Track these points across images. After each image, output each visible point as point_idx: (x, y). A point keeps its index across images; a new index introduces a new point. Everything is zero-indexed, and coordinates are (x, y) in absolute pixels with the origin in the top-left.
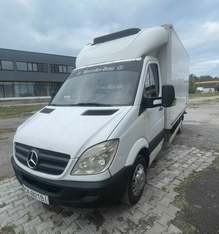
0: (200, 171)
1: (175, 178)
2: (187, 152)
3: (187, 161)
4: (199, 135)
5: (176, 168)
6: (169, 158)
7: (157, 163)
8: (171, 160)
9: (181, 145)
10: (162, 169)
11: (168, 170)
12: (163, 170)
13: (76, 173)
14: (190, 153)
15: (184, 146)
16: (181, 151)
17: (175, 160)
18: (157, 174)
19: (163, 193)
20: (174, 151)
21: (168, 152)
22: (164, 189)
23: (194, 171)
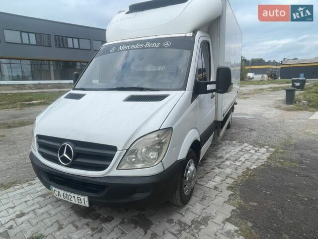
0: (254, 169)
1: (227, 177)
2: (239, 148)
3: (239, 158)
4: (251, 130)
5: (227, 166)
6: (219, 155)
7: (206, 161)
8: (221, 157)
9: (231, 141)
10: (212, 167)
11: (219, 168)
12: (213, 169)
13: (123, 167)
14: (242, 149)
15: (234, 142)
16: (232, 148)
17: (225, 158)
18: (208, 173)
19: (215, 192)
20: (224, 148)
21: (218, 149)
22: (216, 188)
23: (248, 169)
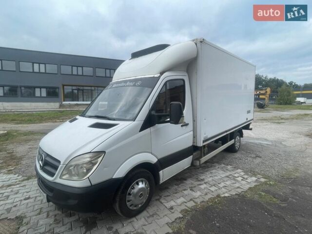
0: (225, 197)
1: (191, 200)
2: (228, 174)
3: (219, 184)
4: (258, 156)
5: (200, 190)
6: (202, 178)
7: (185, 181)
8: (203, 180)
9: (228, 165)
10: (185, 188)
11: (191, 190)
12: (185, 190)
13: (64, 177)
14: (230, 175)
15: (229, 167)
16: (221, 172)
17: (205, 181)
18: (176, 193)
19: (167, 212)
20: (214, 171)
21: (207, 171)
22: (172, 208)
23: (218, 196)
